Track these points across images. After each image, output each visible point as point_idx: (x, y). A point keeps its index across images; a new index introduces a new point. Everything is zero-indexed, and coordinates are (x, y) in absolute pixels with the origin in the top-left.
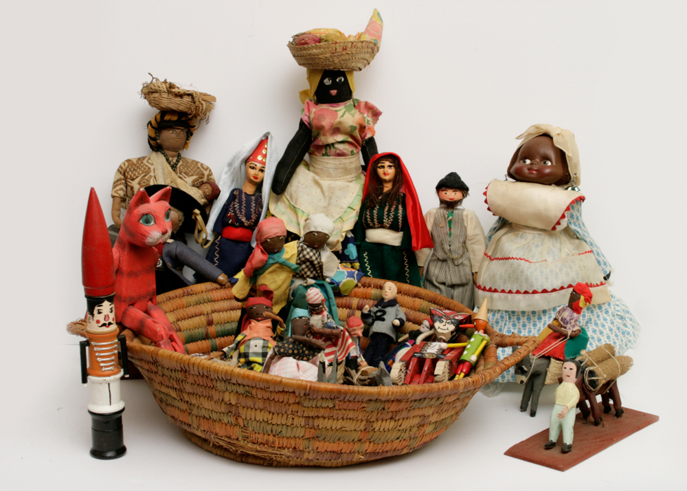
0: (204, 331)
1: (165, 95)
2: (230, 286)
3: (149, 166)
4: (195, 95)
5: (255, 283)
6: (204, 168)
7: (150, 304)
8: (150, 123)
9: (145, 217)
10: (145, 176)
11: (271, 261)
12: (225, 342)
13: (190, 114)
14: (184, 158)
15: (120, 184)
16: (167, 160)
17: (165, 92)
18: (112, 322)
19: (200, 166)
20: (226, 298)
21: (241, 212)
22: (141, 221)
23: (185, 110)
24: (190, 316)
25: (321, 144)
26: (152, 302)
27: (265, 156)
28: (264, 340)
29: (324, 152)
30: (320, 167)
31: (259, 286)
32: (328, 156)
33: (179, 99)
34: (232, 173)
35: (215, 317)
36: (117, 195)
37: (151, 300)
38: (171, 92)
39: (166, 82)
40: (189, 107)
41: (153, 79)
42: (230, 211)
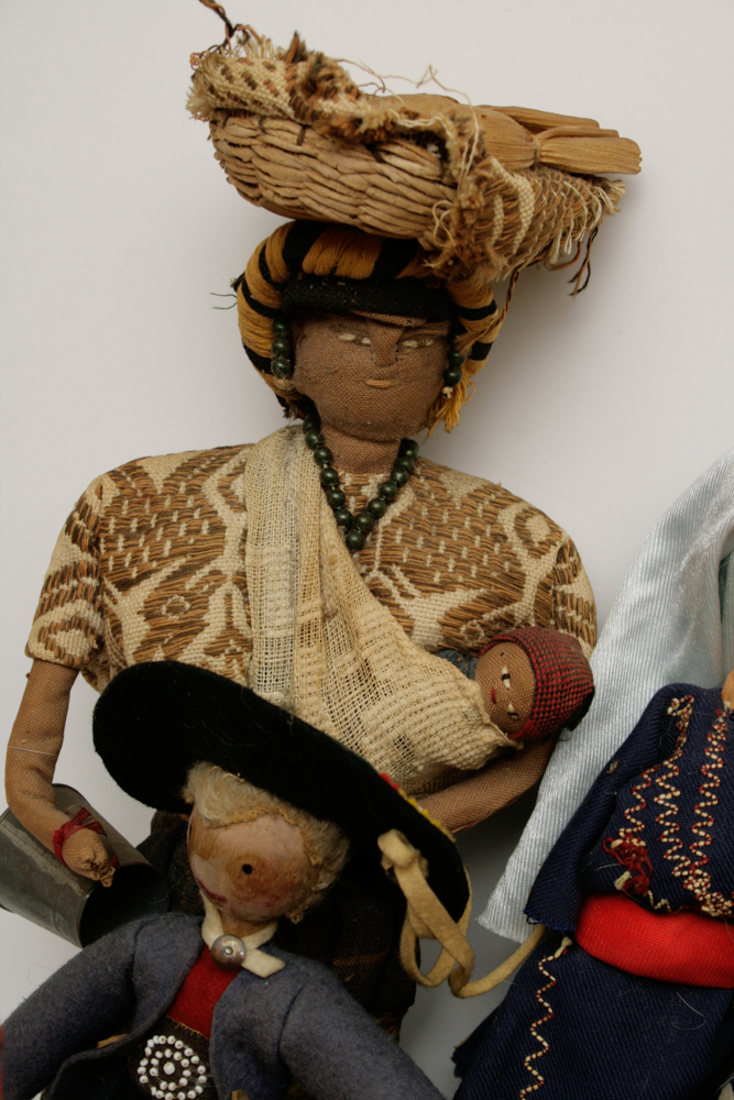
6: (527, 541)
8: (240, 283)
10: (186, 571)
13: (436, 252)
15: (72, 596)
16: (329, 484)
19: (509, 528)
21: (687, 838)
23: (404, 227)
33: (360, 161)
36: (50, 655)
38: (316, 116)
39: (297, 53)
40: (422, 210)
41: (230, 30)
42: (628, 824)
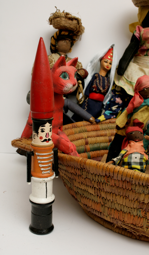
0: (84, 148)
1: (63, 19)
2: (95, 124)
3: (52, 59)
4: (79, 20)
5: (130, 118)
7: (59, 130)
8: (53, 37)
9: (63, 74)
11: (144, 104)
12: (94, 154)
13: (76, 31)
14: (68, 57)
17: (63, 17)
18: (51, 139)
20: (94, 130)
21: (100, 85)
22: (61, 76)
23: (74, 28)
24: (77, 139)
25: (146, 48)
26: (60, 129)
27: (112, 57)
28: (141, 154)
29: (145, 54)
30: (142, 62)
31: (134, 120)
32: (147, 56)
33: (71, 21)
34: (93, 66)
35: (89, 140)
37: (60, 128)
38: (67, 17)
39: (63, 12)
40: (75, 26)
41: (57, 10)
42: (94, 84)
